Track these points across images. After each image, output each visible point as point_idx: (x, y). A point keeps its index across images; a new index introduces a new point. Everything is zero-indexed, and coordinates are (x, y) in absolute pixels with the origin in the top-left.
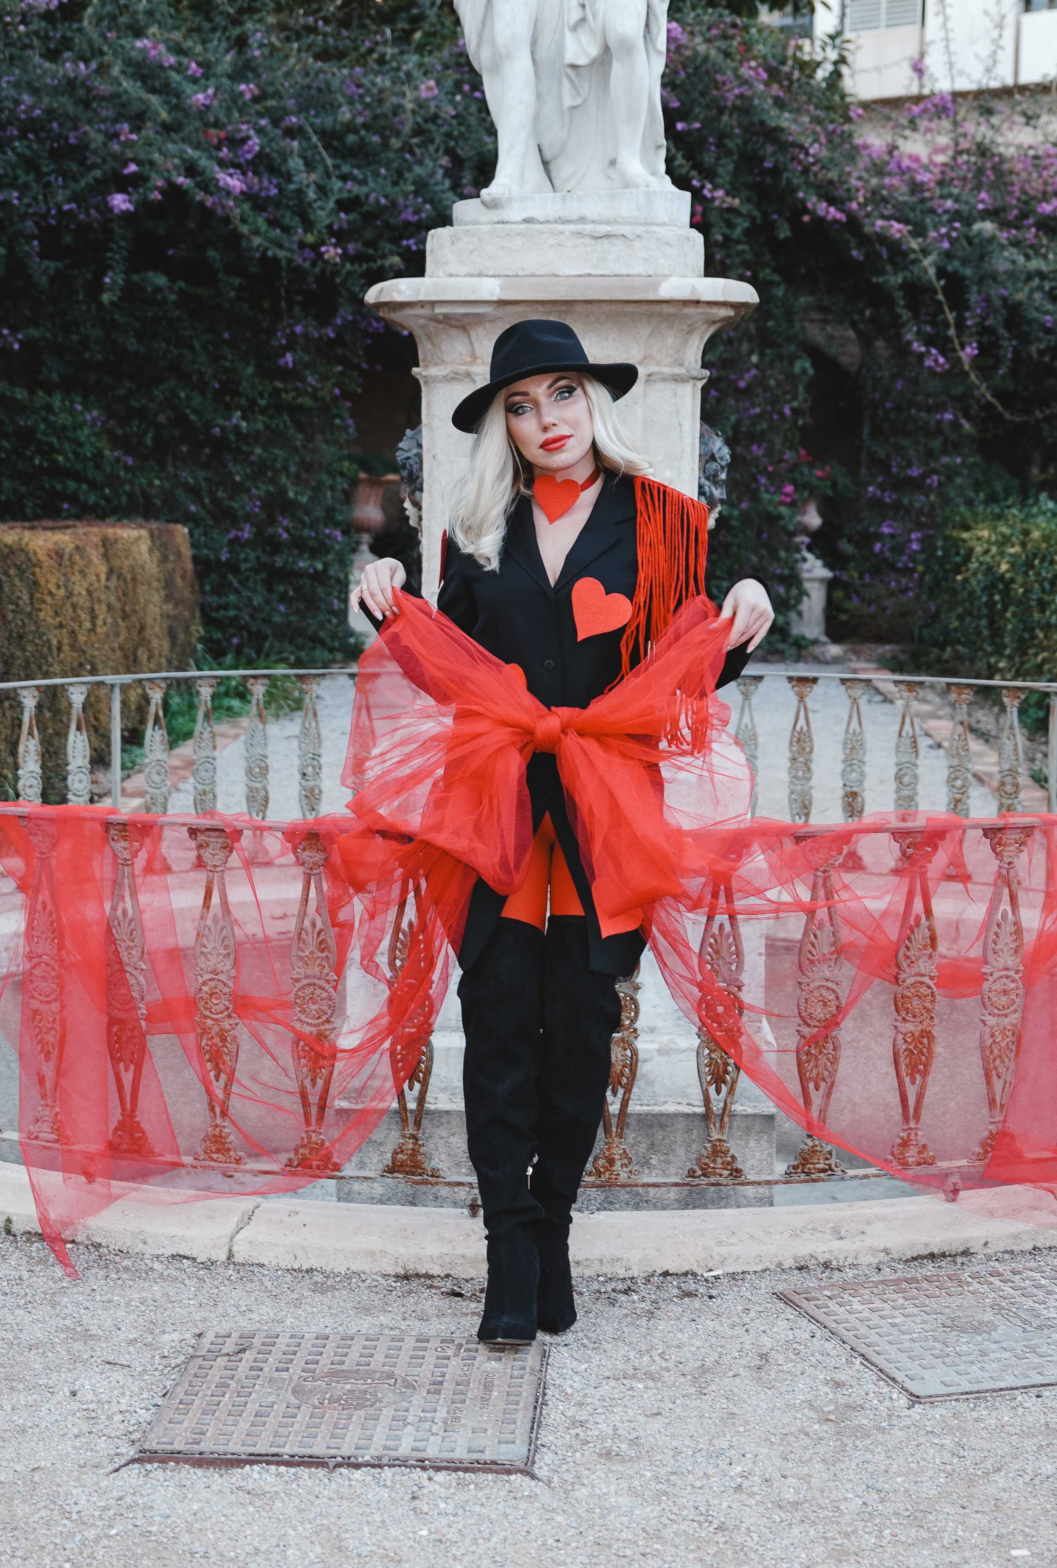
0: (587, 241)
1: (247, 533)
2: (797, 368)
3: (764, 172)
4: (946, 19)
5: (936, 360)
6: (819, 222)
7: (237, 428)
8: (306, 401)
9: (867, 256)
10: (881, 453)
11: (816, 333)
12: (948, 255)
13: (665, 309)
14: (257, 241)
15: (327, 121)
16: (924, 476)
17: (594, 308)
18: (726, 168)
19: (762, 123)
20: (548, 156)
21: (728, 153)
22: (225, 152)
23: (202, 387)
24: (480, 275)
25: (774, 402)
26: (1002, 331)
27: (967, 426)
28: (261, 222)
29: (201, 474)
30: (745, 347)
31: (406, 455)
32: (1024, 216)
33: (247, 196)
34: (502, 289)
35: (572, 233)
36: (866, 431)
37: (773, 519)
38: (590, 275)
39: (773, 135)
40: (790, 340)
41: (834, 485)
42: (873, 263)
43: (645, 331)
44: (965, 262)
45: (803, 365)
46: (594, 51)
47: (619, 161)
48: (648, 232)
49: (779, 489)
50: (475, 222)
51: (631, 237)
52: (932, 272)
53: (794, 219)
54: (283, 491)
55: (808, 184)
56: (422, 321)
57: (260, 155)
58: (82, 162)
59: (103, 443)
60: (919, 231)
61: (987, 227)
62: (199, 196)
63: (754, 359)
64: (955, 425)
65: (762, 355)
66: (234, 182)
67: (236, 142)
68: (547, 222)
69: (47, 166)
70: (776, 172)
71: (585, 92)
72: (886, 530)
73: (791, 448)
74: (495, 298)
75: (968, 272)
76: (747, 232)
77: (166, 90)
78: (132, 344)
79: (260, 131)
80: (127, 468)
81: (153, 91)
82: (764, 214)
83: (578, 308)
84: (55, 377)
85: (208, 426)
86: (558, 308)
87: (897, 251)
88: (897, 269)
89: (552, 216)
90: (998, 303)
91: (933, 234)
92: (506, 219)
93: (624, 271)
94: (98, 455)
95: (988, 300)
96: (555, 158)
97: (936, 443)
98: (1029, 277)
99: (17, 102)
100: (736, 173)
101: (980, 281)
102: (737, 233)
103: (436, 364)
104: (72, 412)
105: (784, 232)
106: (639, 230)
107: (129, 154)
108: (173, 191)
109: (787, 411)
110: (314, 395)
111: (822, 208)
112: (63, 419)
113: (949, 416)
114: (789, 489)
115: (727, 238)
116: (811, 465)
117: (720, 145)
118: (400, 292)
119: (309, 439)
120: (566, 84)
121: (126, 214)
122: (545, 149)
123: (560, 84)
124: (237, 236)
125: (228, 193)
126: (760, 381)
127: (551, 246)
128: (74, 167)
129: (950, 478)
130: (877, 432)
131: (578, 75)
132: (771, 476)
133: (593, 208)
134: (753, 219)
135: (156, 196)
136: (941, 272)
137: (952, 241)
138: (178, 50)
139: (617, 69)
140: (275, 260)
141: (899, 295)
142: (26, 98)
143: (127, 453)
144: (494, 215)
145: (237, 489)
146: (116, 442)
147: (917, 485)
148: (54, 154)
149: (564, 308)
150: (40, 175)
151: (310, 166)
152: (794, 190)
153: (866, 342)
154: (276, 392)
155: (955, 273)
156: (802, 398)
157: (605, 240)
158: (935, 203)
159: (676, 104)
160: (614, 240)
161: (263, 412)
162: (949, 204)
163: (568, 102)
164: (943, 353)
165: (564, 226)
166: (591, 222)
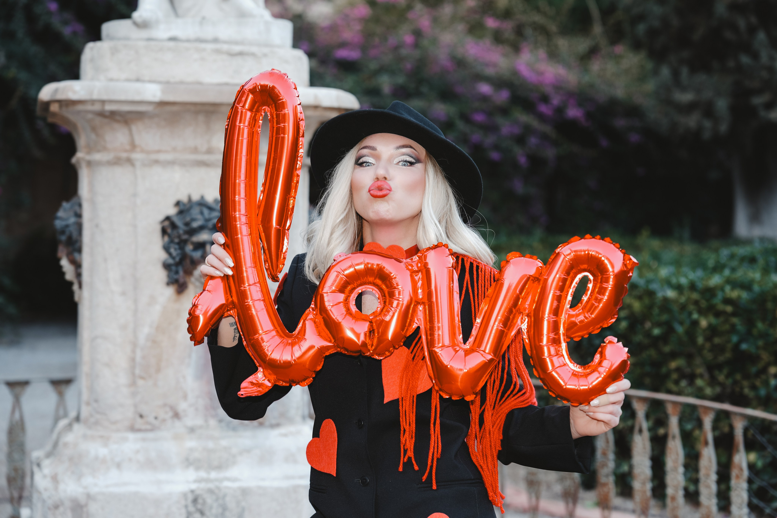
0: (225, 57)
24: (138, 80)
31: (64, 223)
34: (163, 93)
35: (213, 50)
48: (272, 52)
50: (127, 39)
51: (259, 55)
56: (90, 116)
68: (189, 41)
74: (157, 100)
89: (192, 37)
92: (155, 37)
103: (99, 151)
118: (75, 92)
127: (196, 60)
133: (224, 32)
144: (144, 34)
157: (239, 57)
160: (246, 57)
165: (203, 45)
166: (225, 42)
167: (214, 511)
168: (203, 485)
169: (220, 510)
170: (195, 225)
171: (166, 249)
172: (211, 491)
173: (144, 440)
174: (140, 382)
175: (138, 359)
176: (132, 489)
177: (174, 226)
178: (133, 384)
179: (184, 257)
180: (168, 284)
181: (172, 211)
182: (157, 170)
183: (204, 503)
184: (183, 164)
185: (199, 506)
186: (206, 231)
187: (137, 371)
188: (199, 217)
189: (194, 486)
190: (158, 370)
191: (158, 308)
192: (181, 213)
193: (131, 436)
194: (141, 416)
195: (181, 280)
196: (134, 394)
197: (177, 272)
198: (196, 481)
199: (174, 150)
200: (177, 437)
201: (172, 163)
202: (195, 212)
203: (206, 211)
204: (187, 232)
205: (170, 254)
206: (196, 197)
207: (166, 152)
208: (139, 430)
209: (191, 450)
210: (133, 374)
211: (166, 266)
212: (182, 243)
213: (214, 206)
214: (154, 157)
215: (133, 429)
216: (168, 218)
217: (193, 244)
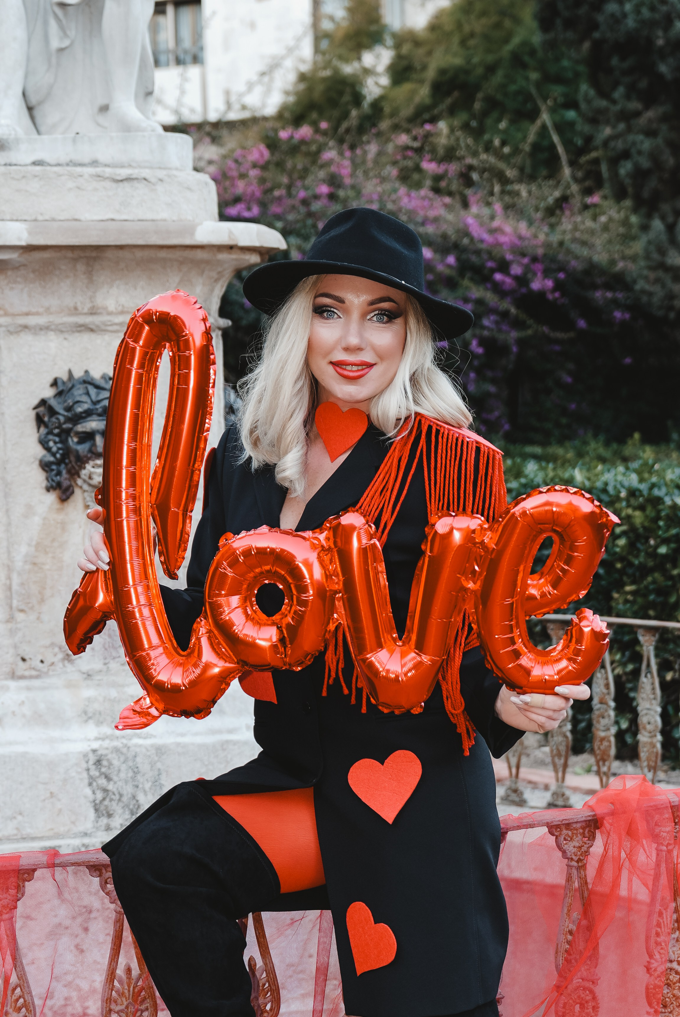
0: (108, 184)
13: (200, 254)
17: (126, 254)
20: (33, 100)
34: (30, 233)
35: (92, 176)
38: (113, 220)
43: (175, 279)
47: (111, 107)
48: (169, 176)
51: (153, 180)
68: (58, 165)
71: (72, 33)
74: (23, 243)
83: (109, 254)
86: (88, 253)
89: (64, 159)
92: (14, 162)
93: (149, 216)
96: (40, 103)
106: (161, 174)
120: (53, 24)
122: (29, 93)
123: (46, 23)
127: (70, 190)
131: (66, 14)
133: (104, 152)
139: (110, 7)
149: (94, 254)
157: (126, 184)
160: (135, 184)
163: (55, 43)
165: (79, 169)
166: (106, 165)
167: (122, 775)
168: (106, 743)
169: (131, 774)
170: (79, 409)
171: (43, 443)
172: (117, 750)
173: (28, 689)
174: (20, 616)
175: (15, 587)
176: (20, 749)
177: (52, 412)
178: (11, 619)
179: (67, 452)
180: (48, 489)
181: (48, 393)
182: (26, 338)
183: (110, 764)
184: (60, 330)
185: (103, 770)
186: (95, 417)
187: (15, 603)
188: (85, 398)
189: (95, 745)
190: (42, 601)
191: (37, 520)
192: (59, 394)
193: (12, 684)
194: (24, 660)
195: (65, 483)
196: (12, 633)
197: (59, 473)
198: (97, 739)
199: (48, 310)
200: (70, 685)
201: (46, 328)
202: (78, 393)
203: (93, 391)
204: (68, 420)
205: (48, 449)
206: (78, 374)
207: (37, 314)
208: (22, 677)
209: (89, 700)
210: (11, 607)
211: (45, 466)
212: (64, 434)
213: (102, 383)
214: (22, 321)
215: (13, 676)
216: (43, 402)
217: (77, 434)
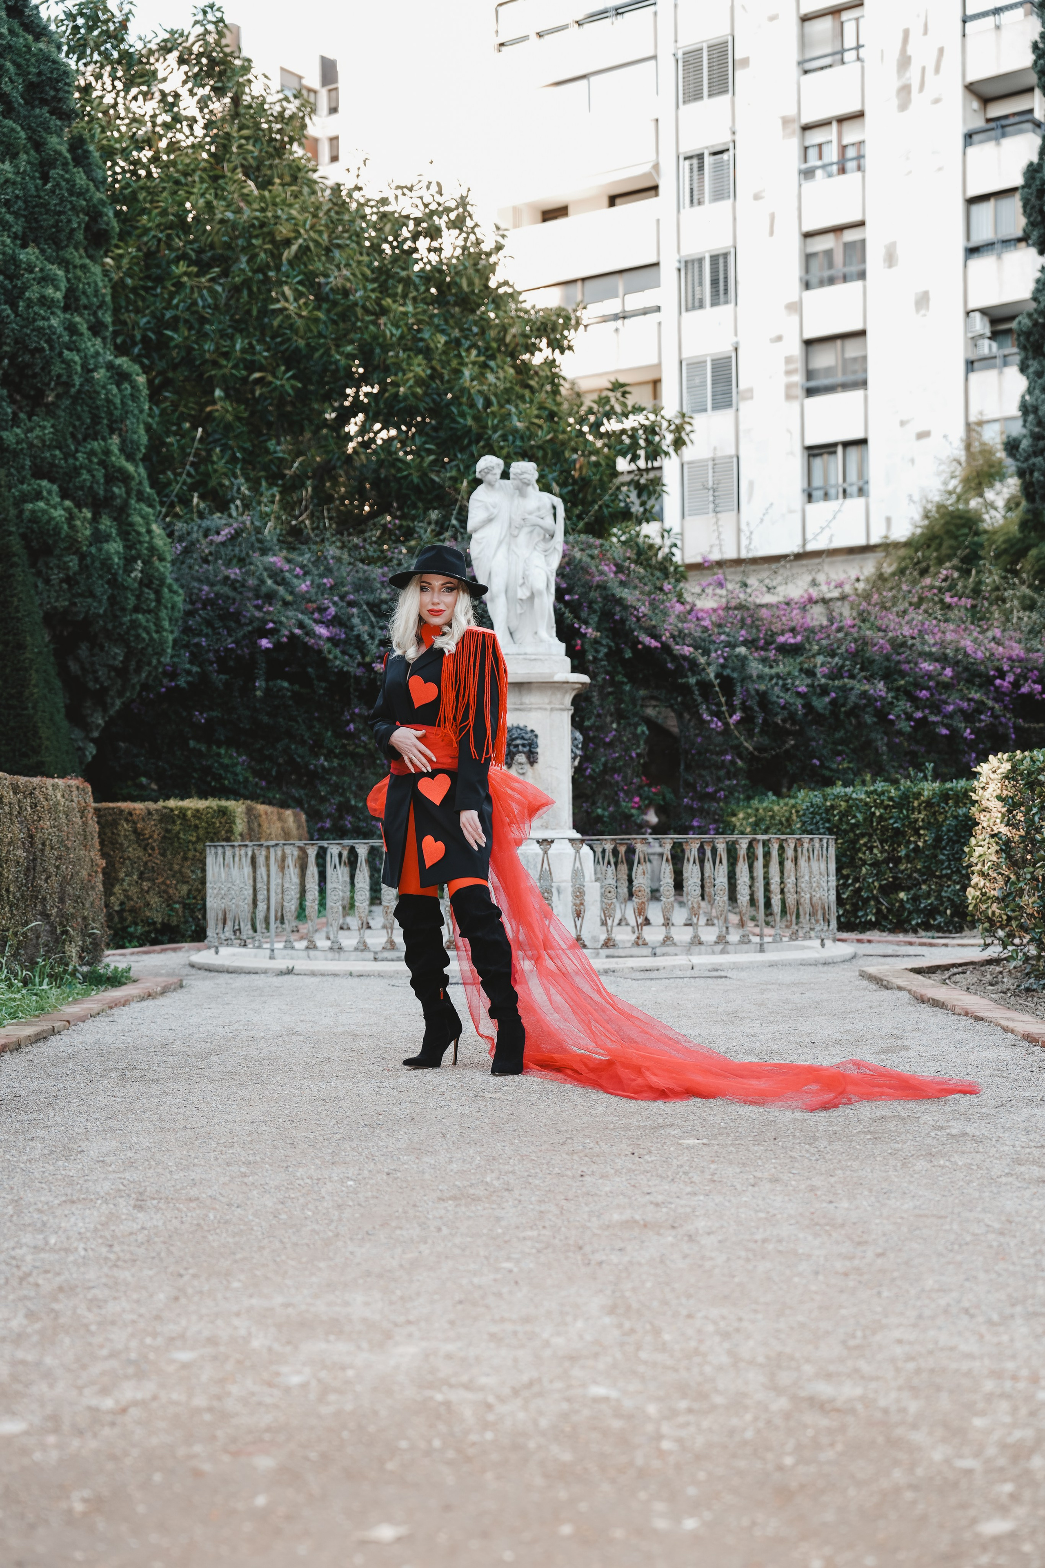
0: (528, 661)
1: (328, 824)
2: (639, 730)
3: (615, 621)
4: (720, 534)
5: (717, 725)
6: (647, 648)
7: (323, 766)
8: (361, 750)
9: (677, 668)
10: (691, 779)
11: (650, 712)
12: (723, 666)
14: (337, 663)
15: (371, 598)
16: (716, 792)
18: (594, 619)
19: (613, 595)
20: (512, 631)
21: (595, 612)
22: (316, 615)
23: (303, 743)
25: (627, 750)
26: (756, 708)
27: (740, 763)
28: (337, 652)
29: (302, 792)
30: (609, 719)
32: (768, 643)
33: (329, 639)
36: (682, 767)
37: (628, 817)
39: (620, 601)
40: (636, 714)
41: (664, 799)
42: (679, 672)
44: (733, 670)
45: (642, 729)
46: (528, 594)
48: (550, 658)
49: (631, 800)
51: (543, 659)
52: (712, 675)
53: (634, 648)
54: (348, 801)
55: (641, 628)
57: (336, 617)
58: (238, 622)
59: (248, 774)
60: (706, 652)
61: (742, 650)
62: (307, 639)
63: (614, 726)
64: (733, 762)
65: (619, 724)
66: (322, 631)
67: (322, 610)
69: (218, 624)
70: (623, 621)
72: (695, 824)
73: (638, 776)
75: (735, 675)
76: (606, 655)
77: (283, 582)
78: (265, 719)
79: (335, 603)
80: (262, 789)
81: (279, 584)
82: (617, 645)
84: (222, 738)
85: (307, 765)
87: (693, 664)
88: (694, 673)
90: (753, 692)
91: (713, 655)
94: (246, 780)
95: (747, 690)
96: (516, 632)
97: (722, 773)
98: (771, 678)
99: (201, 590)
100: (599, 623)
101: (743, 680)
102: (601, 655)
104: (231, 757)
105: (628, 654)
106: (545, 657)
107: (268, 617)
108: (292, 637)
109: (634, 755)
110: (365, 747)
111: (647, 640)
112: (226, 761)
113: (729, 757)
114: (637, 799)
115: (595, 658)
116: (650, 786)
117: (590, 607)
119: (363, 771)
121: (267, 649)
122: (511, 629)
124: (326, 660)
125: (320, 637)
126: (618, 739)
128: (233, 625)
129: (731, 793)
130: (688, 768)
131: (522, 602)
132: (627, 793)
133: (529, 650)
134: (610, 647)
135: (285, 640)
136: (718, 676)
137: (725, 659)
138: (289, 561)
139: (536, 600)
140: (348, 672)
141: (695, 688)
142: (206, 588)
143: (261, 779)
145: (323, 800)
146: (255, 773)
147: (712, 797)
148: (221, 618)
150: (214, 629)
151: (363, 622)
152: (633, 631)
153: (680, 716)
154: (344, 746)
155: (728, 676)
156: (642, 748)
157: (534, 661)
158: (713, 638)
159: (564, 586)
160: (537, 661)
161: (336, 756)
162: (723, 637)
164: (720, 719)
